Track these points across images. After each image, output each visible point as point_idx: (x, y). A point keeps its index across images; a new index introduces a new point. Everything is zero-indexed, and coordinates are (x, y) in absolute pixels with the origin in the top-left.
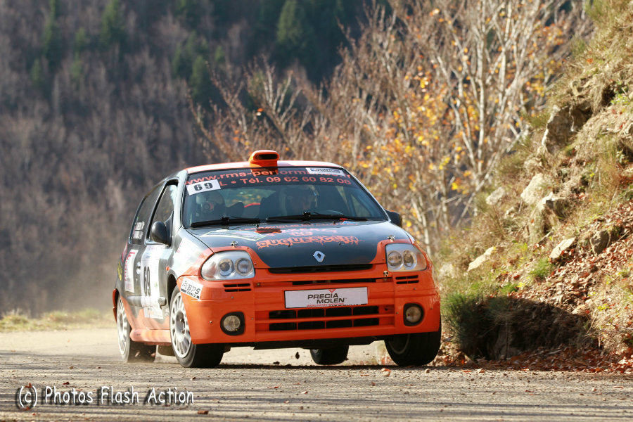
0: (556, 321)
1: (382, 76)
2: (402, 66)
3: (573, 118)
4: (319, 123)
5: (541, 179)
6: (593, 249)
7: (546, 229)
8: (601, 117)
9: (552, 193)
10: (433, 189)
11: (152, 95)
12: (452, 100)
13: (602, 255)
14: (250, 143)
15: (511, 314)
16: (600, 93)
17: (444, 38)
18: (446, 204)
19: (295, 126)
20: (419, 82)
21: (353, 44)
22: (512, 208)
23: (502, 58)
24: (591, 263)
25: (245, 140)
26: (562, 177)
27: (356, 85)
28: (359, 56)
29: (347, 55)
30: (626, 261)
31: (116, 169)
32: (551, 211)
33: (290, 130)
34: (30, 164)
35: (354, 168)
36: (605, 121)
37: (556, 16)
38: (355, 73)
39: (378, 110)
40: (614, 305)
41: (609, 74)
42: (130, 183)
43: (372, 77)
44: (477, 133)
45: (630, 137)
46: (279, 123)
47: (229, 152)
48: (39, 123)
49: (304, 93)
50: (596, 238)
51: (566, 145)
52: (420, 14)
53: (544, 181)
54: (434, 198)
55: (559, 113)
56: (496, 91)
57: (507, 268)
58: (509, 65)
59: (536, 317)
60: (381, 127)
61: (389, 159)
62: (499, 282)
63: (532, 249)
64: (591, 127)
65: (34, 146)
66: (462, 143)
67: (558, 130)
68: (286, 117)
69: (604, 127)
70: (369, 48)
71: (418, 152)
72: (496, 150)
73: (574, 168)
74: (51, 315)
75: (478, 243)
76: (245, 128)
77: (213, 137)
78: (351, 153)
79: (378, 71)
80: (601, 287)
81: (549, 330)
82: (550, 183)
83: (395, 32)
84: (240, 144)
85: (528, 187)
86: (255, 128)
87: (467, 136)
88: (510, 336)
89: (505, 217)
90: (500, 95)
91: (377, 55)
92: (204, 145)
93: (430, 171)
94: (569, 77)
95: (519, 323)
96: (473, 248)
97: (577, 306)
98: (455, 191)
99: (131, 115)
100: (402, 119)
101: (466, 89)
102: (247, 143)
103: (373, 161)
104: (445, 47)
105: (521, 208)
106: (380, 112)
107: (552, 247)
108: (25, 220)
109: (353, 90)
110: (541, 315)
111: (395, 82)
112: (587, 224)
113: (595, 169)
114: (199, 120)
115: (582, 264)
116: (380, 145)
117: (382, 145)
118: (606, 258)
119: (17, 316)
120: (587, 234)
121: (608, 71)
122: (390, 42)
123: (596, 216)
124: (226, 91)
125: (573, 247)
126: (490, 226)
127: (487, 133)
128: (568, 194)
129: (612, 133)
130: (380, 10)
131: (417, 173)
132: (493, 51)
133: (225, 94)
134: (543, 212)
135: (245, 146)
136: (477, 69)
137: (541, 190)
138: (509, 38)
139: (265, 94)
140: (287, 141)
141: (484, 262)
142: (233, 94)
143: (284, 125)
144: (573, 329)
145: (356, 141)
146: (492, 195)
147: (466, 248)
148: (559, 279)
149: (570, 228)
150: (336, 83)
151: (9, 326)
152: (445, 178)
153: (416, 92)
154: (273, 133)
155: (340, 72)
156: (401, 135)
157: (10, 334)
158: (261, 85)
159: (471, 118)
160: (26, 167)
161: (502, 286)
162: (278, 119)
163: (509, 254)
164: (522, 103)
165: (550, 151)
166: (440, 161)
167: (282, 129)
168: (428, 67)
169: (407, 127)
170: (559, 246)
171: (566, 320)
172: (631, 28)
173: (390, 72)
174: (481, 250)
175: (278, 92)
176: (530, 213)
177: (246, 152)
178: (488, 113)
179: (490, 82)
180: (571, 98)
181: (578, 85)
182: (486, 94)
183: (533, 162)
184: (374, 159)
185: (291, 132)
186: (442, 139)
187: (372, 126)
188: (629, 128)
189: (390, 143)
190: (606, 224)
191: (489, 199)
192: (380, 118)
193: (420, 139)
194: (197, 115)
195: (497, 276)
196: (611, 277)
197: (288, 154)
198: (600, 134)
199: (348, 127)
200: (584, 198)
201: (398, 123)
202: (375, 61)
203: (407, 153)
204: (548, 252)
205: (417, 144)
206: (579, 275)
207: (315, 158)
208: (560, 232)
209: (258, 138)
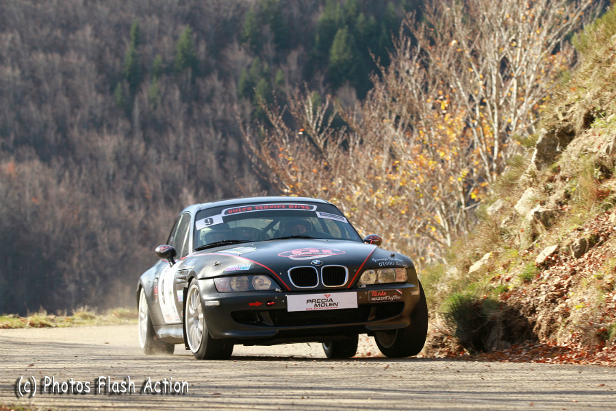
0: (540, 318)
1: (408, 99)
2: (426, 90)
3: (558, 139)
4: (354, 141)
5: (532, 192)
6: (573, 255)
7: (534, 236)
9: (539, 206)
10: (452, 197)
11: (220, 114)
12: (471, 120)
13: (581, 260)
14: (293, 159)
15: (502, 311)
16: (582, 117)
17: (462, 67)
18: (465, 211)
19: (332, 144)
20: (440, 104)
21: (383, 71)
22: (508, 218)
23: (514, 81)
24: (571, 266)
25: (289, 156)
26: (548, 191)
27: (386, 107)
28: (388, 82)
29: (377, 82)
30: (601, 265)
31: (189, 178)
32: (538, 221)
33: (328, 147)
34: (114, 176)
35: (384, 180)
36: (586, 142)
37: (561, 45)
38: (384, 97)
39: (405, 130)
40: (589, 304)
41: (589, 101)
42: (201, 191)
43: (400, 100)
44: (492, 148)
45: (607, 156)
46: (319, 141)
47: (274, 166)
48: (122, 139)
49: (340, 114)
50: (576, 244)
51: (553, 163)
52: (440, 45)
53: (533, 195)
54: (454, 206)
55: (547, 135)
56: (509, 111)
57: (500, 271)
58: (520, 88)
60: (408, 144)
61: (415, 172)
62: (492, 283)
63: (522, 255)
64: (574, 147)
65: (117, 158)
66: (479, 156)
67: (545, 150)
68: (325, 136)
69: (585, 147)
70: (397, 74)
71: (440, 166)
73: (559, 183)
74: (115, 311)
75: (478, 249)
76: (289, 146)
77: (261, 153)
78: (381, 168)
79: (405, 95)
80: (579, 288)
81: (534, 325)
82: (538, 198)
83: (419, 61)
84: (286, 162)
85: (521, 200)
86: (297, 145)
87: (483, 152)
88: (501, 331)
89: (502, 226)
90: (512, 115)
91: (404, 80)
92: (253, 160)
93: (452, 183)
94: (556, 104)
95: (508, 320)
96: (473, 254)
97: (558, 304)
98: (474, 200)
99: (202, 131)
100: (427, 138)
101: (483, 111)
102: (291, 158)
103: (401, 173)
104: (463, 74)
105: (515, 217)
106: (407, 131)
107: (538, 252)
108: (109, 224)
109: (384, 111)
110: (527, 312)
111: (420, 105)
112: (568, 233)
113: (577, 183)
114: (248, 139)
115: (563, 268)
116: (407, 158)
117: (409, 160)
118: (583, 262)
119: (86, 313)
120: (567, 242)
121: (589, 98)
122: (415, 69)
123: (576, 226)
124: (271, 113)
125: (556, 252)
126: (488, 234)
127: (500, 149)
128: (553, 206)
129: (592, 153)
130: (407, 41)
131: (440, 184)
132: (506, 76)
133: (270, 116)
134: (531, 222)
135: (289, 161)
136: (491, 93)
137: (531, 202)
138: (519, 65)
139: (306, 115)
140: (325, 156)
141: (481, 266)
142: (278, 116)
143: (322, 143)
145: (385, 156)
146: (492, 206)
147: (468, 254)
148: (543, 281)
149: (554, 236)
150: (369, 105)
151: (78, 321)
152: (464, 188)
153: (438, 112)
154: (313, 150)
155: (372, 96)
156: (425, 151)
157: (78, 328)
158: (303, 107)
159: (487, 136)
160: (111, 178)
161: (495, 286)
162: (317, 137)
163: (503, 259)
164: (532, 122)
165: (539, 168)
166: (459, 173)
167: (321, 146)
168: (448, 91)
169: (431, 144)
170: (543, 251)
171: (549, 317)
172: (609, 60)
173: (416, 96)
174: (481, 255)
175: (318, 113)
176: (521, 223)
177: (290, 167)
178: (500, 131)
179: (503, 103)
180: (557, 122)
181: (563, 111)
182: (500, 116)
183: (525, 178)
184: (401, 172)
185: (329, 149)
186: (460, 154)
187: (400, 143)
188: (606, 148)
189: (415, 159)
190: (585, 233)
191: (490, 210)
192: (407, 136)
193: (442, 154)
194: (246, 135)
195: (491, 279)
196: (587, 280)
197: (326, 168)
198: (582, 153)
199: (379, 144)
200: (567, 210)
201: (423, 141)
202: (402, 86)
203: (430, 168)
204: (535, 258)
205: (439, 159)
206: (560, 277)
207: (350, 171)
208: (546, 239)
209: (300, 155)
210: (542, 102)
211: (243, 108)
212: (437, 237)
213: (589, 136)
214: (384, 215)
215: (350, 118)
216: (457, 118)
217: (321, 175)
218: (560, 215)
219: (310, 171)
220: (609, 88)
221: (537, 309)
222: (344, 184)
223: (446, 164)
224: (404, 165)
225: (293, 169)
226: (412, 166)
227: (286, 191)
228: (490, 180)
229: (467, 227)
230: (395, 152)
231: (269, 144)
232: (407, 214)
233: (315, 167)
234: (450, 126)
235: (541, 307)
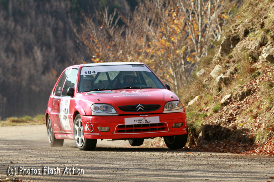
0: (222, 130)
1: (156, 11)
2: (165, 6)
3: (232, 42)
4: (129, 32)
6: (238, 99)
7: (220, 89)
8: (243, 42)
9: (222, 74)
10: (178, 61)
11: (54, 8)
12: (187, 21)
13: (242, 102)
14: (98, 41)
16: (243, 31)
19: (117, 33)
20: (172, 14)
22: (207, 79)
24: (237, 105)
25: (95, 39)
26: (227, 68)
27: (144, 14)
28: (146, 2)
29: (140, 2)
30: (252, 104)
31: (38, 42)
32: (222, 82)
33: (115, 35)
35: (144, 51)
36: (245, 43)
38: (144, 10)
40: (246, 123)
41: (247, 24)
42: (44, 49)
43: (151, 12)
44: (198, 36)
45: (255, 51)
46: (110, 32)
47: (88, 44)
48: (2, 20)
49: (121, 18)
50: (240, 94)
51: (229, 54)
53: (219, 69)
54: (178, 65)
55: (226, 40)
56: (206, 18)
57: (203, 106)
58: (212, 6)
60: (156, 33)
61: (159, 47)
62: (199, 112)
63: (214, 98)
64: (239, 46)
66: (192, 40)
67: (225, 47)
68: (114, 29)
69: (244, 46)
71: (172, 45)
72: (206, 44)
73: (232, 64)
74: (10, 119)
75: (192, 94)
76: (95, 34)
77: (81, 38)
78: (142, 46)
79: (154, 9)
80: (241, 116)
81: (219, 133)
82: (222, 70)
84: (93, 42)
85: (213, 70)
86: (100, 34)
87: (193, 38)
89: (204, 83)
90: (208, 20)
91: (154, 2)
92: (77, 41)
93: (177, 53)
94: (230, 24)
95: (207, 130)
96: (190, 96)
97: (231, 123)
98: (188, 62)
99: (45, 17)
100: (165, 30)
101: (193, 17)
105: (211, 79)
106: (155, 27)
107: (222, 98)
109: (143, 17)
110: (216, 127)
111: (162, 14)
112: (236, 88)
113: (240, 64)
114: (75, 31)
115: (234, 106)
117: (156, 42)
118: (243, 103)
120: (236, 93)
121: (247, 22)
123: (240, 85)
124: (87, 18)
125: (230, 98)
126: (197, 86)
127: (202, 37)
128: (229, 75)
129: (248, 49)
131: (172, 54)
133: (86, 19)
134: (218, 82)
135: (95, 42)
136: (198, 9)
137: (218, 72)
139: (104, 19)
140: (114, 39)
141: (194, 103)
142: (90, 19)
143: (112, 33)
144: (229, 133)
145: (144, 39)
146: (199, 72)
147: (187, 96)
148: (224, 112)
149: (229, 90)
150: (136, 14)
152: (183, 56)
153: (171, 17)
154: (108, 36)
155: (137, 9)
156: (164, 38)
158: (103, 15)
159: (195, 29)
161: (201, 114)
162: (110, 30)
163: (204, 100)
164: (218, 23)
165: (222, 56)
166: (181, 49)
167: (112, 34)
168: (176, 8)
169: (167, 34)
170: (224, 97)
172: (256, 4)
173: (160, 9)
174: (193, 97)
175: (110, 18)
176: (213, 82)
177: (96, 45)
178: (202, 28)
179: (203, 14)
180: (231, 33)
181: (234, 28)
182: (202, 19)
183: (215, 60)
184: (153, 48)
185: (116, 36)
186: (182, 39)
187: (151, 33)
188: (255, 47)
189: (159, 41)
190: (244, 89)
191: (198, 74)
192: (155, 29)
193: (173, 39)
194: (74, 29)
195: (199, 110)
196: (245, 111)
197: (115, 45)
198: (243, 49)
199: (141, 34)
200: (235, 77)
201: (163, 32)
202: (153, 4)
203: (166, 45)
204: (221, 100)
205: (171, 41)
206: (232, 110)
207: (126, 47)
208: (226, 91)
209: (101, 39)
210: (223, 13)
211: (66, 5)
212: (169, 80)
213: (247, 41)
215: (127, 20)
216: (180, 21)
217: (111, 49)
218: (232, 79)
219: (106, 47)
220: (256, 18)
221: (221, 125)
222: (123, 53)
223: (175, 45)
224: (154, 44)
225: (98, 46)
226: (158, 45)
227: (94, 57)
228: (197, 52)
229: (185, 75)
230: (149, 38)
231: (85, 33)
232: (155, 68)
233: (109, 45)
234: (176, 24)
235: (223, 124)
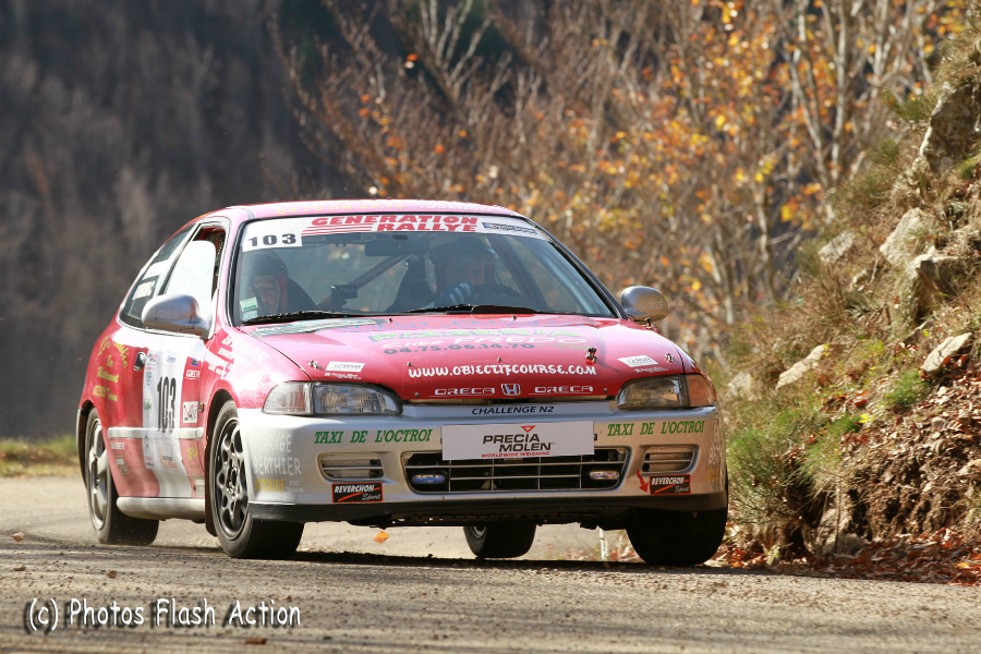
0: (928, 487)
3: (978, 106)
4: (526, 86)
7: (920, 314)
9: (933, 248)
10: (739, 216)
12: (786, 45)
14: (392, 120)
19: (479, 90)
20: (720, 11)
22: (864, 272)
25: (382, 114)
26: (956, 218)
32: (931, 281)
33: (469, 96)
35: (591, 174)
39: (640, 64)
44: (833, 110)
46: (448, 84)
47: (350, 136)
49: (498, 25)
51: (965, 158)
53: (921, 225)
54: (743, 236)
55: (954, 97)
57: (846, 386)
59: (893, 479)
60: (646, 96)
61: (661, 157)
62: (828, 411)
63: (893, 352)
66: (802, 128)
67: (950, 129)
68: (462, 72)
71: (715, 146)
72: (866, 146)
73: (977, 202)
75: (798, 335)
76: (383, 93)
77: (321, 107)
78: (585, 146)
81: (913, 505)
82: (932, 231)
84: (373, 124)
85: (893, 234)
86: (401, 91)
87: (811, 117)
88: (845, 513)
89: (851, 288)
92: (303, 122)
93: (739, 185)
95: (861, 489)
96: (788, 346)
97: (967, 461)
98: (788, 224)
100: (687, 84)
101: (813, 26)
102: (386, 120)
103: (628, 160)
105: (882, 269)
106: (645, 65)
107: (929, 352)
109: (594, 21)
110: (900, 475)
111: (676, 10)
114: (292, 73)
116: (643, 128)
117: (647, 131)
124: (347, 18)
125: (964, 351)
126: (820, 304)
127: (849, 114)
128: (963, 250)
131: (715, 188)
133: (344, 23)
134: (915, 282)
135: (381, 127)
137: (915, 240)
139: (422, 26)
140: (461, 117)
141: (804, 373)
142: (360, 25)
143: (457, 86)
145: (596, 122)
146: (830, 244)
147: (775, 345)
148: (936, 410)
149: (962, 315)
150: (561, 8)
152: (766, 198)
153: (715, 27)
154: (436, 103)
156: (683, 112)
158: (415, 9)
159: (822, 83)
161: (833, 419)
162: (446, 75)
163: (851, 360)
164: (923, 54)
165: (934, 168)
166: (757, 166)
167: (456, 93)
169: (696, 96)
170: (940, 347)
171: (946, 488)
174: (803, 349)
175: (448, 22)
176: (892, 283)
177: (384, 138)
178: (852, 74)
179: (859, 11)
180: (977, 70)
182: (851, 39)
184: (630, 157)
185: (471, 101)
186: (762, 122)
187: (627, 92)
189: (660, 128)
191: (825, 252)
193: (720, 121)
194: (289, 66)
195: (826, 401)
197: (465, 143)
199: (582, 94)
201: (679, 89)
203: (693, 148)
204: (921, 361)
205: (713, 132)
206: (974, 404)
207: (516, 153)
208: (946, 322)
209: (408, 112)
212: (703, 304)
214: (588, 252)
215: (519, 34)
216: (756, 41)
217: (451, 162)
219: (428, 149)
221: (923, 468)
222: (501, 180)
223: (730, 146)
224: (637, 141)
225: (390, 142)
226: (652, 145)
227: (373, 191)
228: (825, 180)
229: (771, 282)
230: (616, 112)
231: (339, 87)
232: (639, 249)
233: (439, 140)
234: (740, 59)
235: (931, 465)
